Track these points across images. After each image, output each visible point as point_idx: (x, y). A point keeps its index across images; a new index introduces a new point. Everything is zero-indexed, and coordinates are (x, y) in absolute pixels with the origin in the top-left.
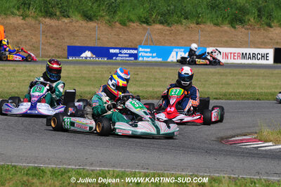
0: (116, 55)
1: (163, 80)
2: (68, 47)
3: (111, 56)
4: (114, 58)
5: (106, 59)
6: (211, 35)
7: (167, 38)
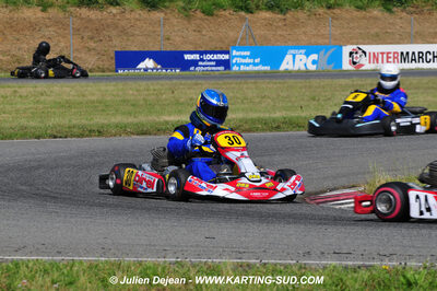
0: (195, 63)
3: (186, 65)
4: (192, 68)
5: (178, 71)
6: (351, 25)
7: (278, 32)
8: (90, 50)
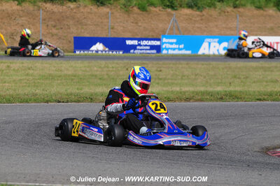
0: (134, 47)
1: (193, 77)
2: (75, 38)
3: (127, 49)
4: (132, 51)
5: (121, 53)
6: (252, 20)
7: (196, 25)
8: (53, 36)
